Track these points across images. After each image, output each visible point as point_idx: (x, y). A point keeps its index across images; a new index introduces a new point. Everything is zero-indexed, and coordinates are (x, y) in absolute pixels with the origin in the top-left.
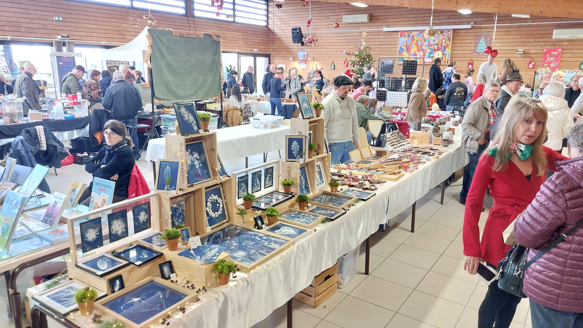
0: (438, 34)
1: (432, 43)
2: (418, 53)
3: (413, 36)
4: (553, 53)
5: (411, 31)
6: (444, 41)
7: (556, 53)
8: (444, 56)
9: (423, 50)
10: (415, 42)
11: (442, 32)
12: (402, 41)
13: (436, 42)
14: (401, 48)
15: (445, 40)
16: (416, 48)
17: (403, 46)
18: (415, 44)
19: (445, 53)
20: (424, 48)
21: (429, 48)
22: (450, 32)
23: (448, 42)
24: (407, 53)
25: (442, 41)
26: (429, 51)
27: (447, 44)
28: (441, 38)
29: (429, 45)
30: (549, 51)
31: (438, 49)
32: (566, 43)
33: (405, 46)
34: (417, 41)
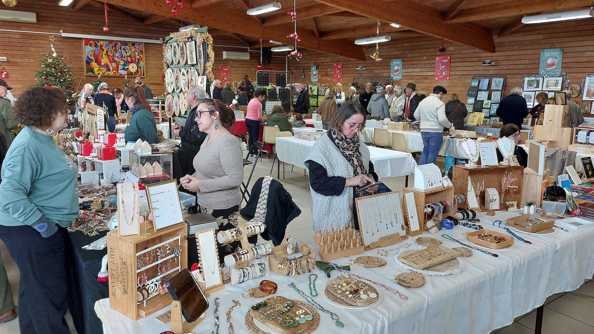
0: (130, 46)
1: (124, 54)
2: (109, 64)
3: (101, 46)
4: (224, 69)
5: (98, 40)
6: (137, 54)
7: (227, 69)
8: (139, 68)
9: (115, 61)
10: (104, 52)
11: (133, 44)
12: (88, 50)
13: (128, 54)
14: (88, 57)
15: (138, 52)
16: (107, 59)
17: (91, 56)
18: (105, 55)
19: (140, 66)
20: (116, 59)
21: (122, 60)
22: (141, 45)
23: (141, 55)
24: (96, 64)
25: (135, 54)
26: (122, 63)
27: (140, 57)
28: (134, 51)
29: (122, 57)
30: (222, 68)
31: (132, 62)
32: (231, 63)
33: (93, 55)
34: (107, 52)
